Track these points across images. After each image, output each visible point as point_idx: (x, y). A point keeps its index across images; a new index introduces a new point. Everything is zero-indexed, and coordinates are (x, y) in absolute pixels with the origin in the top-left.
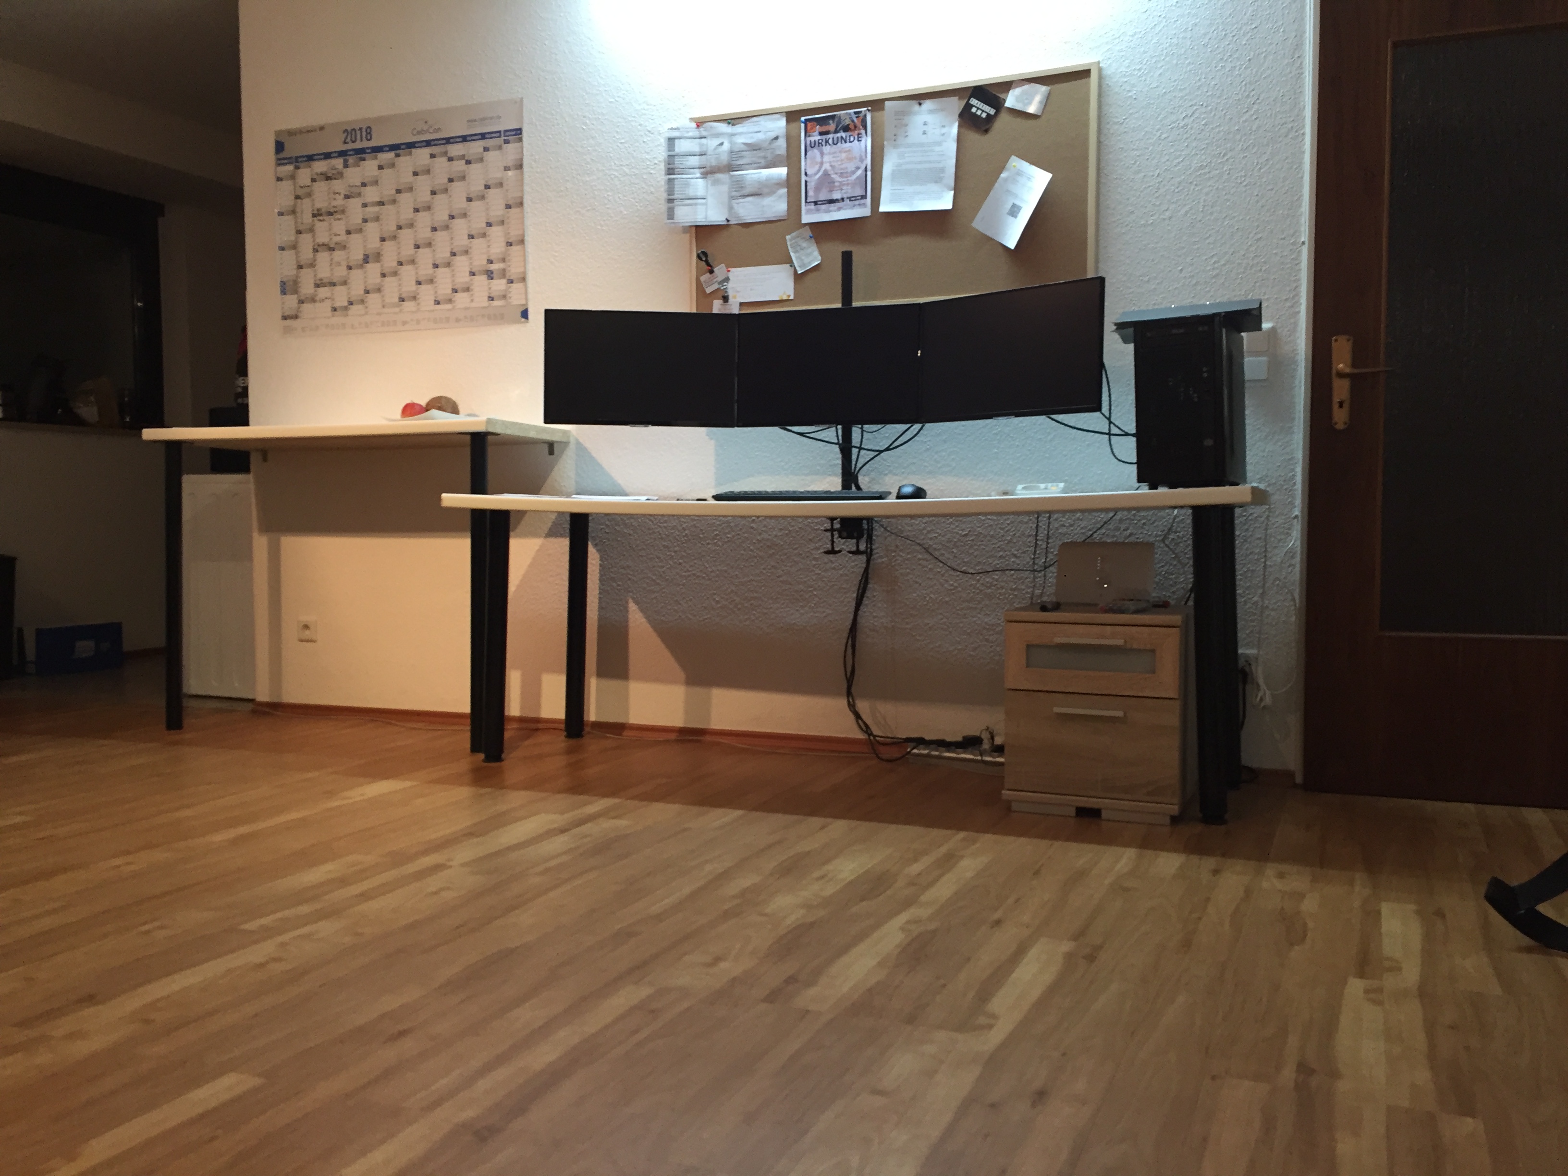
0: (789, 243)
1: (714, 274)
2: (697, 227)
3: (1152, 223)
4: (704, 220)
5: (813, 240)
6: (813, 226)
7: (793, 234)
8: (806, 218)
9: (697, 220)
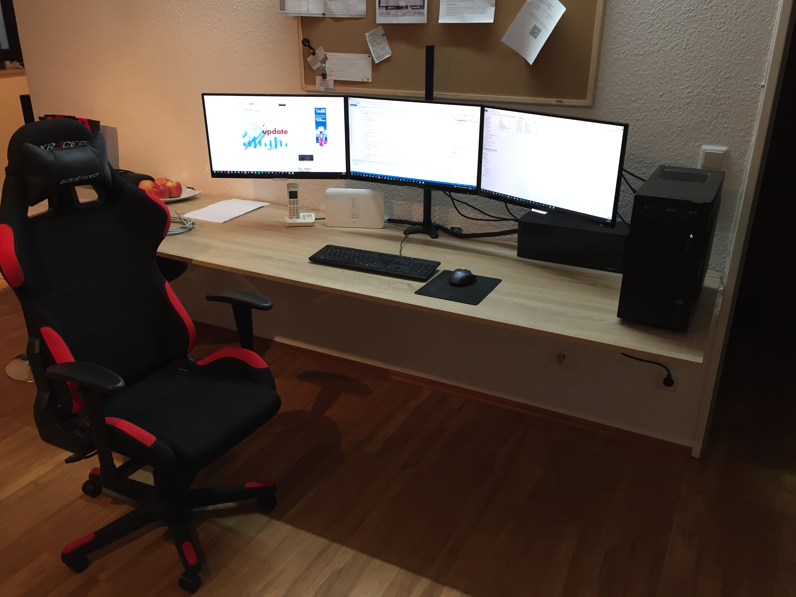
0: (367, 39)
1: (315, 55)
2: (302, 17)
3: (644, 54)
4: (307, 13)
5: (385, 37)
6: (385, 26)
7: (371, 32)
8: (380, 20)
9: (302, 12)
